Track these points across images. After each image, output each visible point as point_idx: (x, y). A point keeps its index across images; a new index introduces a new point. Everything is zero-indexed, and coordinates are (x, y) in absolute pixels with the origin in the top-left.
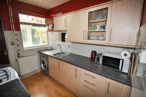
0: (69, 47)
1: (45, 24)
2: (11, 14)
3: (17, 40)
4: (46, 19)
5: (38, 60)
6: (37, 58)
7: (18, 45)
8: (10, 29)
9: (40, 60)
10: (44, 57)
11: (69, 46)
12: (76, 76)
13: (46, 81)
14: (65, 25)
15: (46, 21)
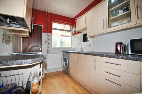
0: (89, 46)
1: (70, 30)
2: (48, 22)
3: (49, 40)
4: (71, 26)
5: (61, 58)
6: (61, 57)
7: (49, 44)
8: (45, 32)
9: (63, 58)
10: (66, 55)
11: (90, 44)
12: (95, 69)
13: (66, 78)
14: (85, 23)
15: (71, 27)
